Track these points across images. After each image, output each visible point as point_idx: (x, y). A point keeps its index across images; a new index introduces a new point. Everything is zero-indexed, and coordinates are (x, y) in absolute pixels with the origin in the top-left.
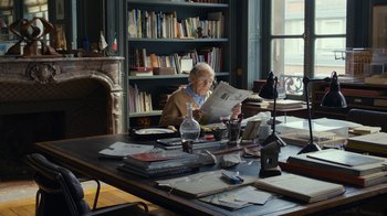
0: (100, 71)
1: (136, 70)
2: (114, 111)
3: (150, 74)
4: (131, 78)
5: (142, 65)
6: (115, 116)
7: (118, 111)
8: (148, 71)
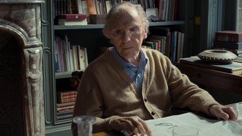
0: (9, 19)
1: (64, 18)
2: (30, 74)
3: (84, 23)
4: (57, 28)
5: (76, 11)
6: (32, 81)
7: (36, 74)
8: (81, 18)
